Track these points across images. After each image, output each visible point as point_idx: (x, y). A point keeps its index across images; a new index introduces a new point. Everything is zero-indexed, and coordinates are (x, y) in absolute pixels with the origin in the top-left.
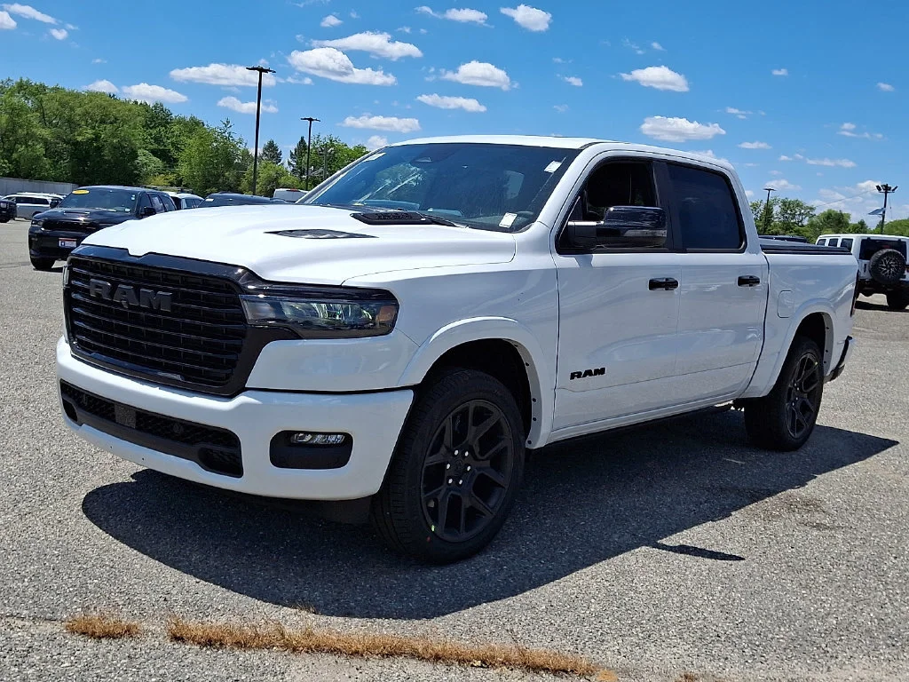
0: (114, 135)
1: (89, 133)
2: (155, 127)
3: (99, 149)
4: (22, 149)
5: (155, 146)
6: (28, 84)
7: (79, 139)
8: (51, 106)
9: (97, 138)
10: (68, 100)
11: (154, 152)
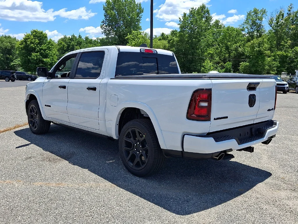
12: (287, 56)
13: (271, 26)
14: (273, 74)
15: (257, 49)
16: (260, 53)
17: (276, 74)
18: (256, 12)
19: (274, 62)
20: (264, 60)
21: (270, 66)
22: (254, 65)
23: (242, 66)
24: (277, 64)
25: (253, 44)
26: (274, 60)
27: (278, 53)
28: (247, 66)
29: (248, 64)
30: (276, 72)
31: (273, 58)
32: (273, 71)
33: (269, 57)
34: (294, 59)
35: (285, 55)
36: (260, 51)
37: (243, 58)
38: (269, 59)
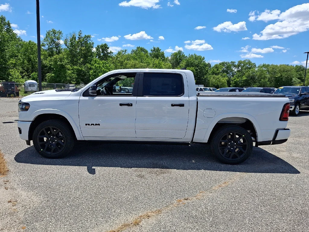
0: (286, 75)
1: (279, 75)
2: (300, 71)
3: (282, 79)
4: (262, 80)
5: (299, 76)
6: (265, 65)
7: (277, 76)
8: (270, 69)
9: (281, 76)
10: (274, 67)
11: (299, 78)
12: (81, 70)
13: (67, 46)
14: (74, 84)
15: (59, 63)
16: (62, 67)
17: (76, 84)
18: (54, 32)
19: (73, 75)
20: (66, 72)
21: (70, 77)
22: (58, 76)
23: (48, 77)
24: (75, 76)
25: (56, 58)
26: (73, 73)
27: (75, 68)
28: (53, 76)
29: (53, 75)
30: (76, 82)
31: (72, 71)
32: (73, 81)
33: (69, 70)
34: (87, 73)
35: (80, 69)
36: (62, 65)
37: (47, 70)
38: (69, 72)
